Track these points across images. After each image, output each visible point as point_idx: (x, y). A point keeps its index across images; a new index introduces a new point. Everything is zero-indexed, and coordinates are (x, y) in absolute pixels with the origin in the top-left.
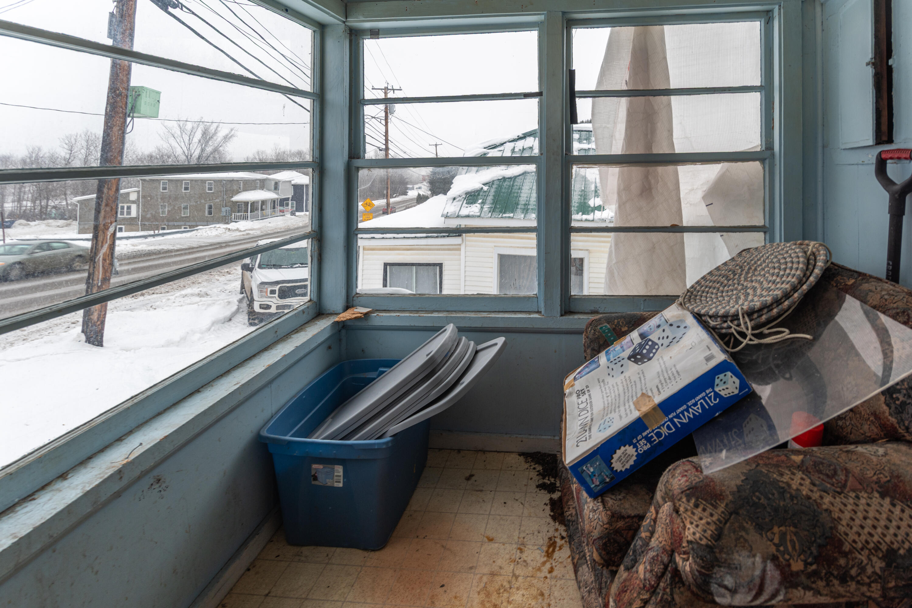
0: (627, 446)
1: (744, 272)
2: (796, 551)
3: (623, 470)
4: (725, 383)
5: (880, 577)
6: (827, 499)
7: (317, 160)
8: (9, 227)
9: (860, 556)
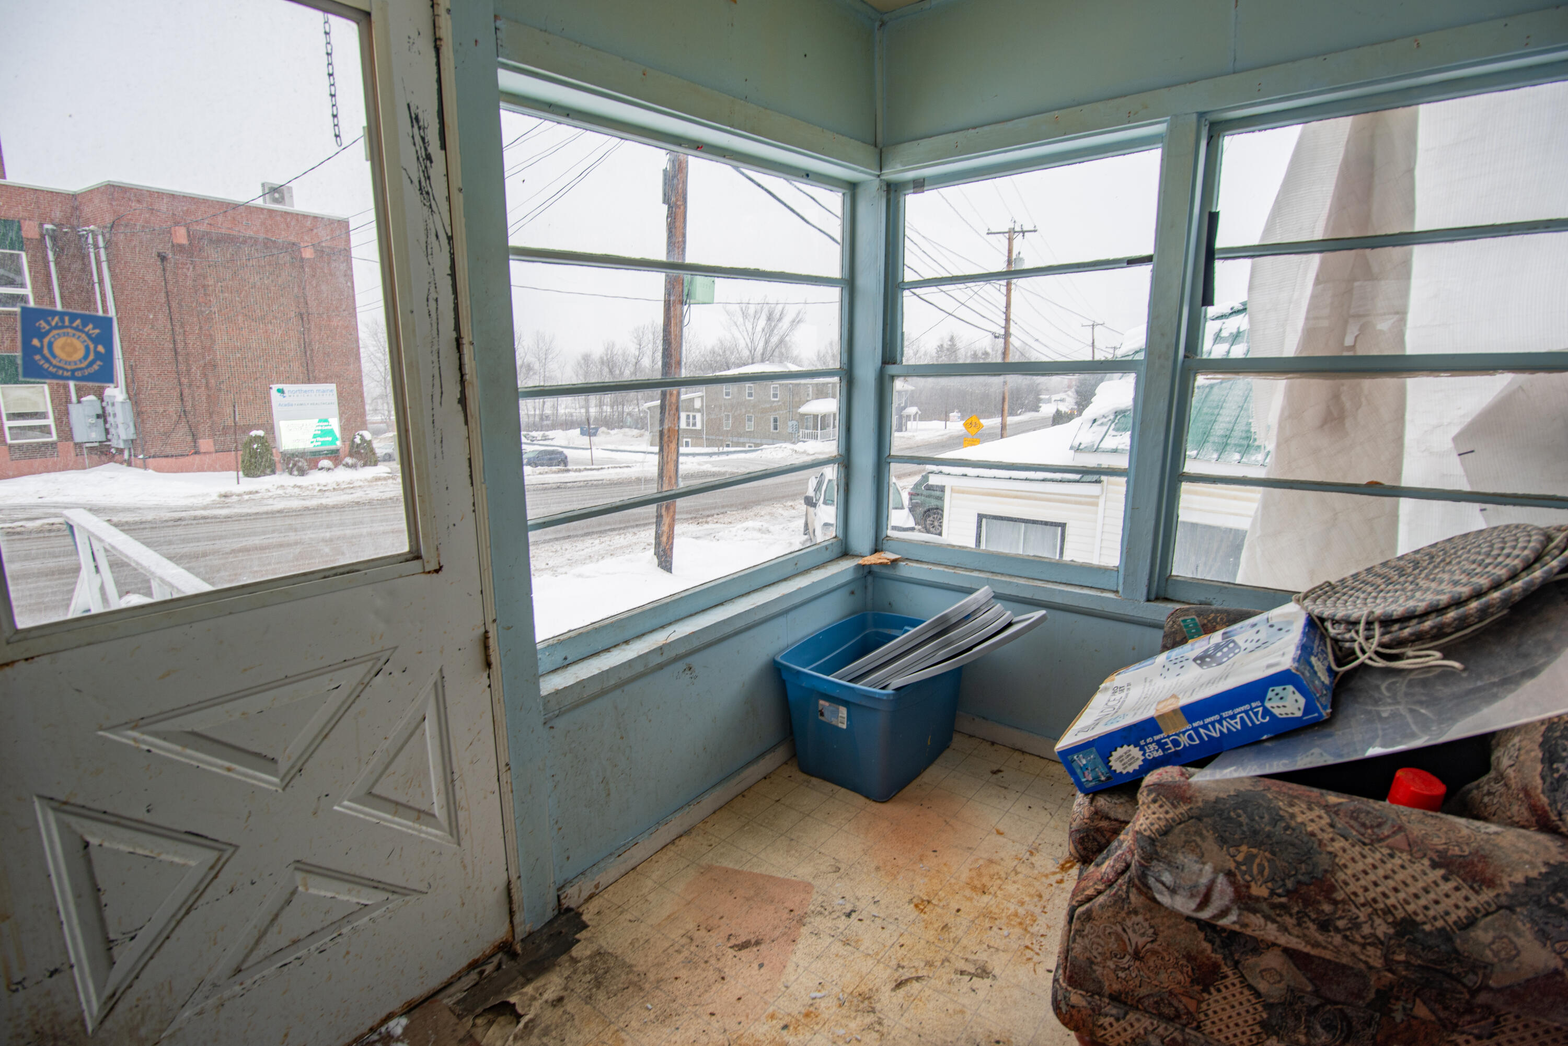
0: (1132, 747)
1: (1431, 566)
2: (1262, 876)
3: (1124, 772)
4: (1281, 698)
5: (1382, 943)
6: (1340, 844)
7: (845, 367)
8: (595, 434)
9: (1357, 911)
